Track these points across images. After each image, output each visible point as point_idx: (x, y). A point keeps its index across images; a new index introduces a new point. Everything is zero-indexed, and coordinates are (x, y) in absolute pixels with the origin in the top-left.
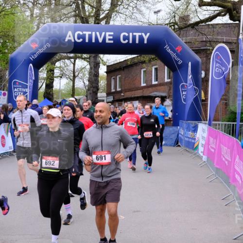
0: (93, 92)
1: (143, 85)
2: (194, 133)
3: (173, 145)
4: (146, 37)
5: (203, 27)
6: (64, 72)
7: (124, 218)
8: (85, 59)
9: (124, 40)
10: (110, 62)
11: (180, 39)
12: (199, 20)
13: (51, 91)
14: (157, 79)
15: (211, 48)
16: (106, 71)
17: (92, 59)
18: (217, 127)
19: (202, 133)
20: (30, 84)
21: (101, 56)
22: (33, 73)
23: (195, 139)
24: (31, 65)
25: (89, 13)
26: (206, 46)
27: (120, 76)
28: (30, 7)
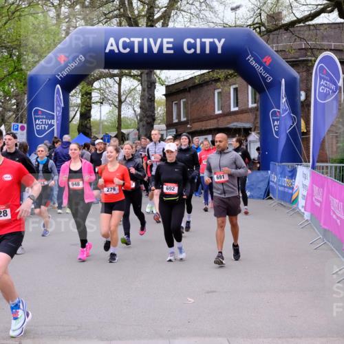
0: (148, 123)
1: (218, 112)
2: (292, 179)
3: (262, 196)
4: (220, 45)
5: (302, 29)
6: (106, 96)
7: (193, 301)
8: (134, 77)
9: (189, 48)
10: (169, 80)
11: (269, 47)
12: (295, 19)
13: (87, 123)
14: (237, 104)
15: (313, 59)
16: (164, 93)
17: (145, 77)
18: (325, 170)
19: (303, 179)
20: (57, 113)
21: (158, 72)
22: (62, 97)
23: (293, 188)
24: (58, 86)
25: (139, 12)
26: (306, 55)
27: (184, 100)
28: (55, 4)
